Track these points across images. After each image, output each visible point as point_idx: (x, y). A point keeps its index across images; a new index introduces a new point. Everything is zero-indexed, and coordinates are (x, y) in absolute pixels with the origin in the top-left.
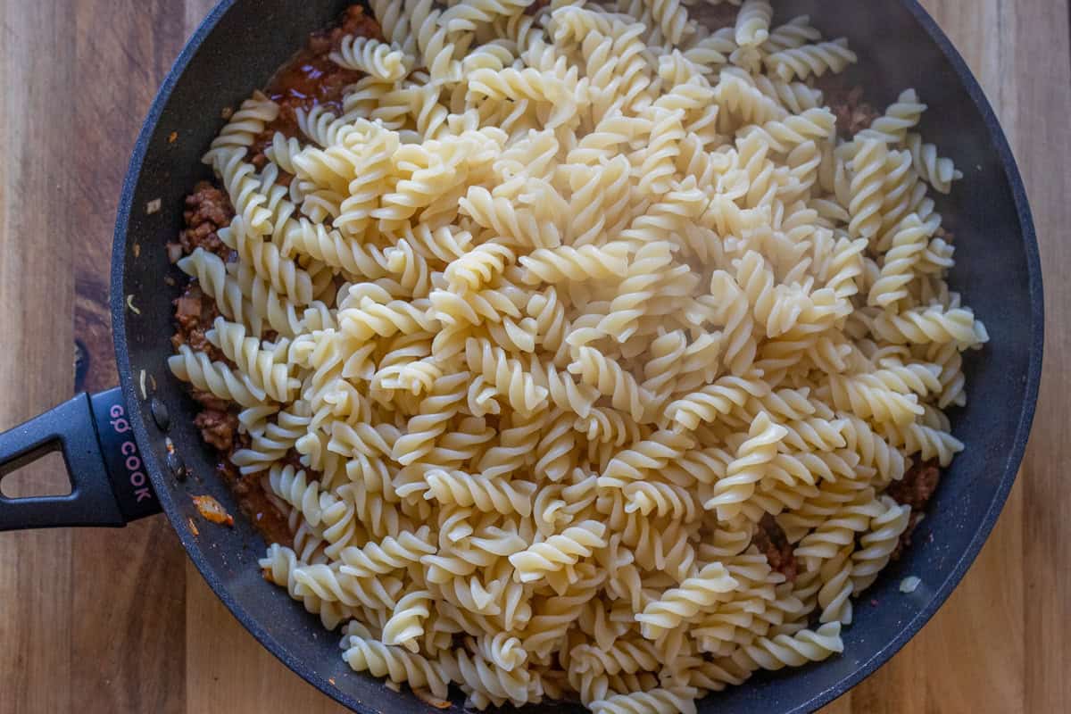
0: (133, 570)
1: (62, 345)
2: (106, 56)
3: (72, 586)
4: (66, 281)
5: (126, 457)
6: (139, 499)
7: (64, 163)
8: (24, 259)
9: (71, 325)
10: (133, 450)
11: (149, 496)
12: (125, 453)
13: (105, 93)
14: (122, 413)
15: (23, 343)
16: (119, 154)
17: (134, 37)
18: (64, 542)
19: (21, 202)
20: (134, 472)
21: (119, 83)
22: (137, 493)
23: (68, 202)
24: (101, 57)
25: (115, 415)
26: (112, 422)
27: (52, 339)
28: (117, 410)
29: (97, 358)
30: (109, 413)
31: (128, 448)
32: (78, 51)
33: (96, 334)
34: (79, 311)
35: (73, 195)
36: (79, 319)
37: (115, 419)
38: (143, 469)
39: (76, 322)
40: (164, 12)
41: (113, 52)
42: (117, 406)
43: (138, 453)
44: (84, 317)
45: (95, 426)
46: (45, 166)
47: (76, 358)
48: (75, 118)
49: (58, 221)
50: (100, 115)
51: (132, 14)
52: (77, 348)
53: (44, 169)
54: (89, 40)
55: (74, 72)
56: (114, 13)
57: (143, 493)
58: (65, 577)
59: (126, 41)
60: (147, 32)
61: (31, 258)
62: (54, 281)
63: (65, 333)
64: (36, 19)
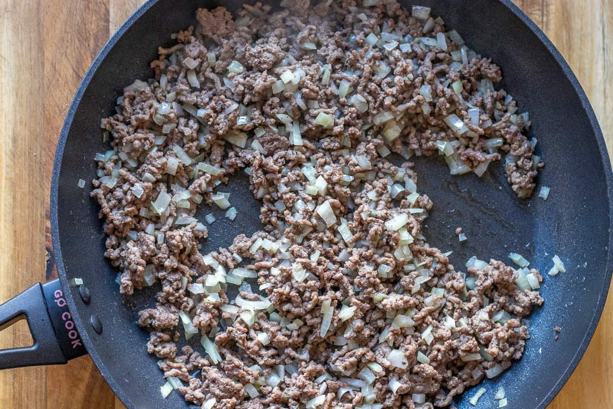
1: (38, 251)
3: (46, 397)
5: (66, 321)
6: (74, 347)
7: (38, 140)
8: (14, 198)
9: (44, 239)
10: (69, 317)
11: (80, 344)
12: (64, 319)
14: (61, 295)
15: (15, 249)
19: (13, 164)
20: (70, 330)
21: (71, 91)
22: (73, 343)
23: (41, 163)
24: (60, 75)
25: (57, 296)
26: (56, 301)
27: (32, 248)
28: (58, 293)
30: (54, 295)
31: (66, 316)
32: (45, 72)
35: (44, 159)
36: (48, 234)
37: (57, 299)
38: (75, 328)
39: (46, 236)
40: (97, 46)
41: (67, 71)
42: (58, 291)
43: (71, 319)
45: (46, 304)
46: (27, 141)
47: (47, 258)
48: (44, 112)
49: (35, 175)
50: (60, 110)
51: (78, 48)
52: (47, 253)
53: (25, 144)
54: (52, 64)
55: (43, 84)
56: (67, 47)
57: (76, 343)
58: (41, 392)
59: (74, 64)
60: (87, 58)
61: (19, 198)
62: (33, 212)
63: (40, 243)
64: (20, 51)
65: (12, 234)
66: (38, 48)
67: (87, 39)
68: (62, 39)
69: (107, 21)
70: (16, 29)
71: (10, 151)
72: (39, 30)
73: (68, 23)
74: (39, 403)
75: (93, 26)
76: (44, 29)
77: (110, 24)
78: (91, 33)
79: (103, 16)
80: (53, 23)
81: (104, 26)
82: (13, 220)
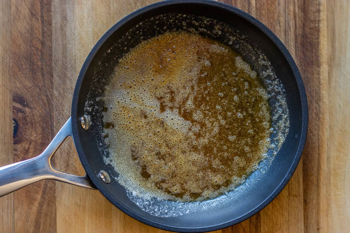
0: (36, 204)
2: (22, 12)
4: (9, 97)
13: (22, 26)
16: (28, 49)
29: (21, 125)
33: (21, 116)
34: (14, 108)
44: (16, 110)
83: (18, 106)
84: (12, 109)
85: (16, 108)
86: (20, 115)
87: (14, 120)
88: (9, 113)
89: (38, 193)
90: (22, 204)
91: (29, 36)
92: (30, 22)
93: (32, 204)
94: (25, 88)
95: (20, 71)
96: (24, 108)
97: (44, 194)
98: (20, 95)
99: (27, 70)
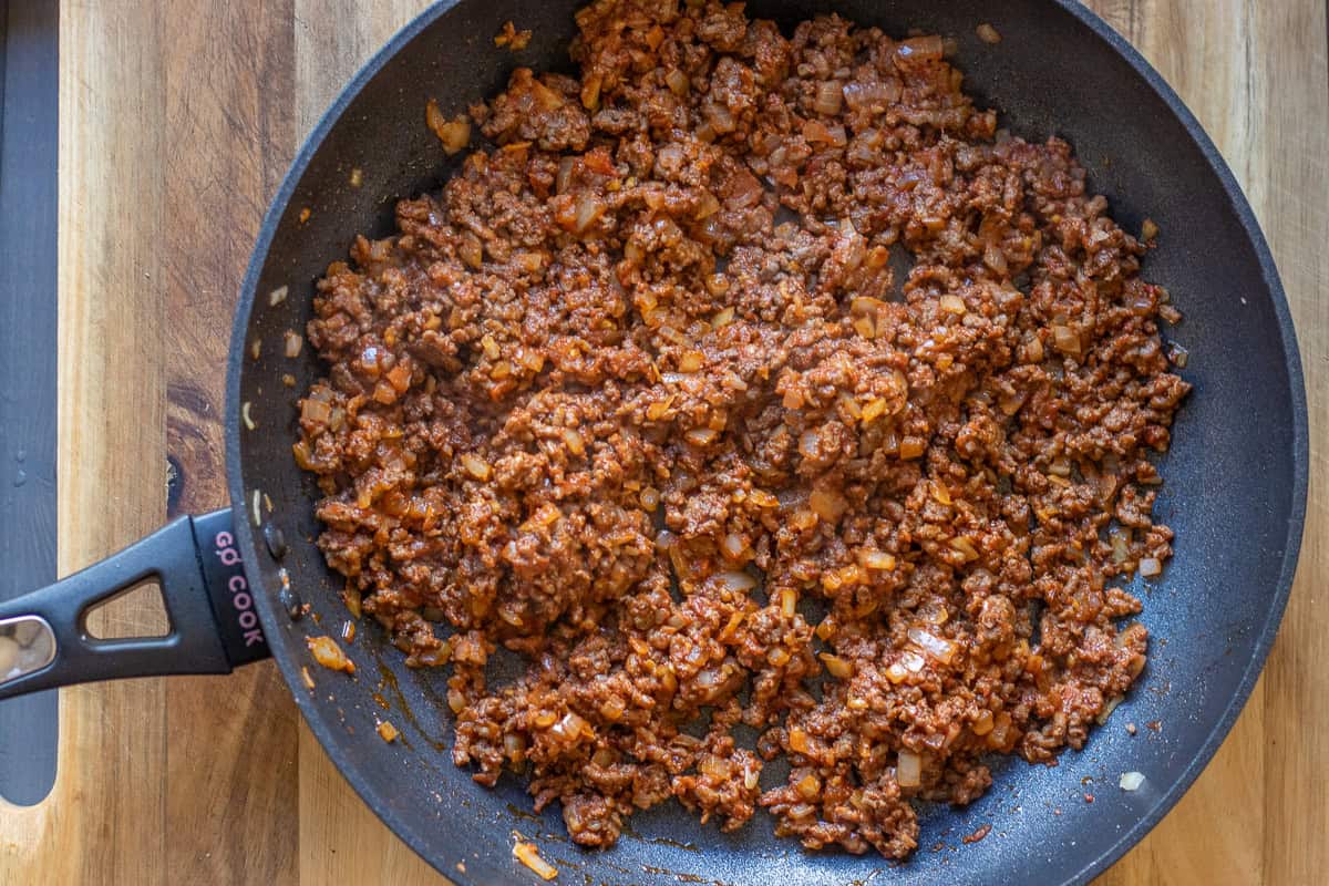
0: (236, 725)
1: (153, 463)
2: (202, 118)
3: (166, 744)
4: (157, 386)
5: (235, 594)
6: (249, 643)
7: (154, 247)
8: (107, 359)
9: (163, 439)
10: (243, 586)
11: (260, 639)
12: (234, 589)
13: (202, 161)
14: (230, 542)
15: (107, 458)
16: (218, 236)
17: (236, 97)
18: (157, 693)
19: (104, 292)
20: (242, 611)
21: (217, 152)
22: (246, 635)
23: (158, 292)
24: (196, 120)
25: (221, 544)
26: (218, 553)
27: (141, 457)
28: (224, 538)
29: (194, 476)
30: (215, 542)
31: (237, 584)
32: (168, 115)
33: (191, 448)
34: (171, 421)
35: (165, 284)
36: (173, 431)
37: (222, 549)
38: (253, 608)
39: (169, 434)
40: (270, 65)
41: (211, 115)
42: (223, 533)
43: (247, 591)
44: (177, 429)
45: (199, 558)
46: (132, 250)
47: (169, 477)
48: (166, 192)
49: (147, 315)
50: (196, 190)
51: (232, 69)
52: (170, 466)
53: (129, 254)
54: (182, 100)
55: (164, 139)
56: (212, 67)
57: (253, 636)
58: (157, 733)
59: (226, 99)
60: (250, 89)
61: (115, 359)
62: (143, 386)
63: (156, 448)
64: (120, 73)
65: (103, 428)
66: (155, 67)
67: (250, 52)
68: (203, 50)
69: (290, 17)
70: (111, 31)
71: (98, 267)
72: (156, 32)
73: (215, 20)
74: (151, 756)
75: (263, 27)
76: (168, 31)
77: (296, 23)
78: (259, 40)
79: (281, 8)
80: (185, 18)
81: (283, 26)
82: (104, 401)
83: (184, 415)
84: (165, 427)
85: (179, 421)
86: (189, 443)
87: (171, 459)
88: (156, 439)
89: (242, 691)
90: (193, 724)
91: (221, 195)
92: (226, 152)
93: (223, 723)
94: (208, 361)
95: (190, 305)
96: (202, 422)
97: (262, 694)
98: (192, 380)
99: (213, 303)
